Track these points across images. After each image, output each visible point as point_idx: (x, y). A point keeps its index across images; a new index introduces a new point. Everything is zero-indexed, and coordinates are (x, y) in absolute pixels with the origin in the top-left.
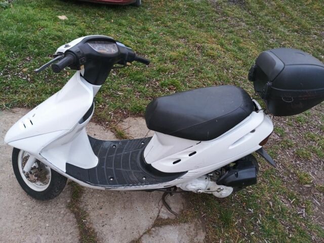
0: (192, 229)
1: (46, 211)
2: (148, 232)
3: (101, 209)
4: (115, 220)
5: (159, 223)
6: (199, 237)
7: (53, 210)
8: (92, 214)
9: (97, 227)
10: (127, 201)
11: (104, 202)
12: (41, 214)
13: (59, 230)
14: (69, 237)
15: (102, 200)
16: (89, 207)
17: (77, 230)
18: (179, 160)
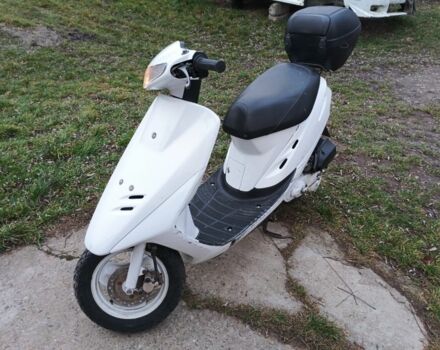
0: (315, 237)
1: (175, 331)
2: (288, 267)
3: (224, 284)
4: (250, 282)
5: (286, 254)
6: (327, 238)
7: (180, 324)
8: (222, 295)
9: (243, 301)
10: (238, 260)
11: (218, 277)
12: (174, 338)
13: (211, 334)
14: (231, 330)
15: (215, 277)
16: (211, 292)
17: (229, 317)
18: (286, 161)
